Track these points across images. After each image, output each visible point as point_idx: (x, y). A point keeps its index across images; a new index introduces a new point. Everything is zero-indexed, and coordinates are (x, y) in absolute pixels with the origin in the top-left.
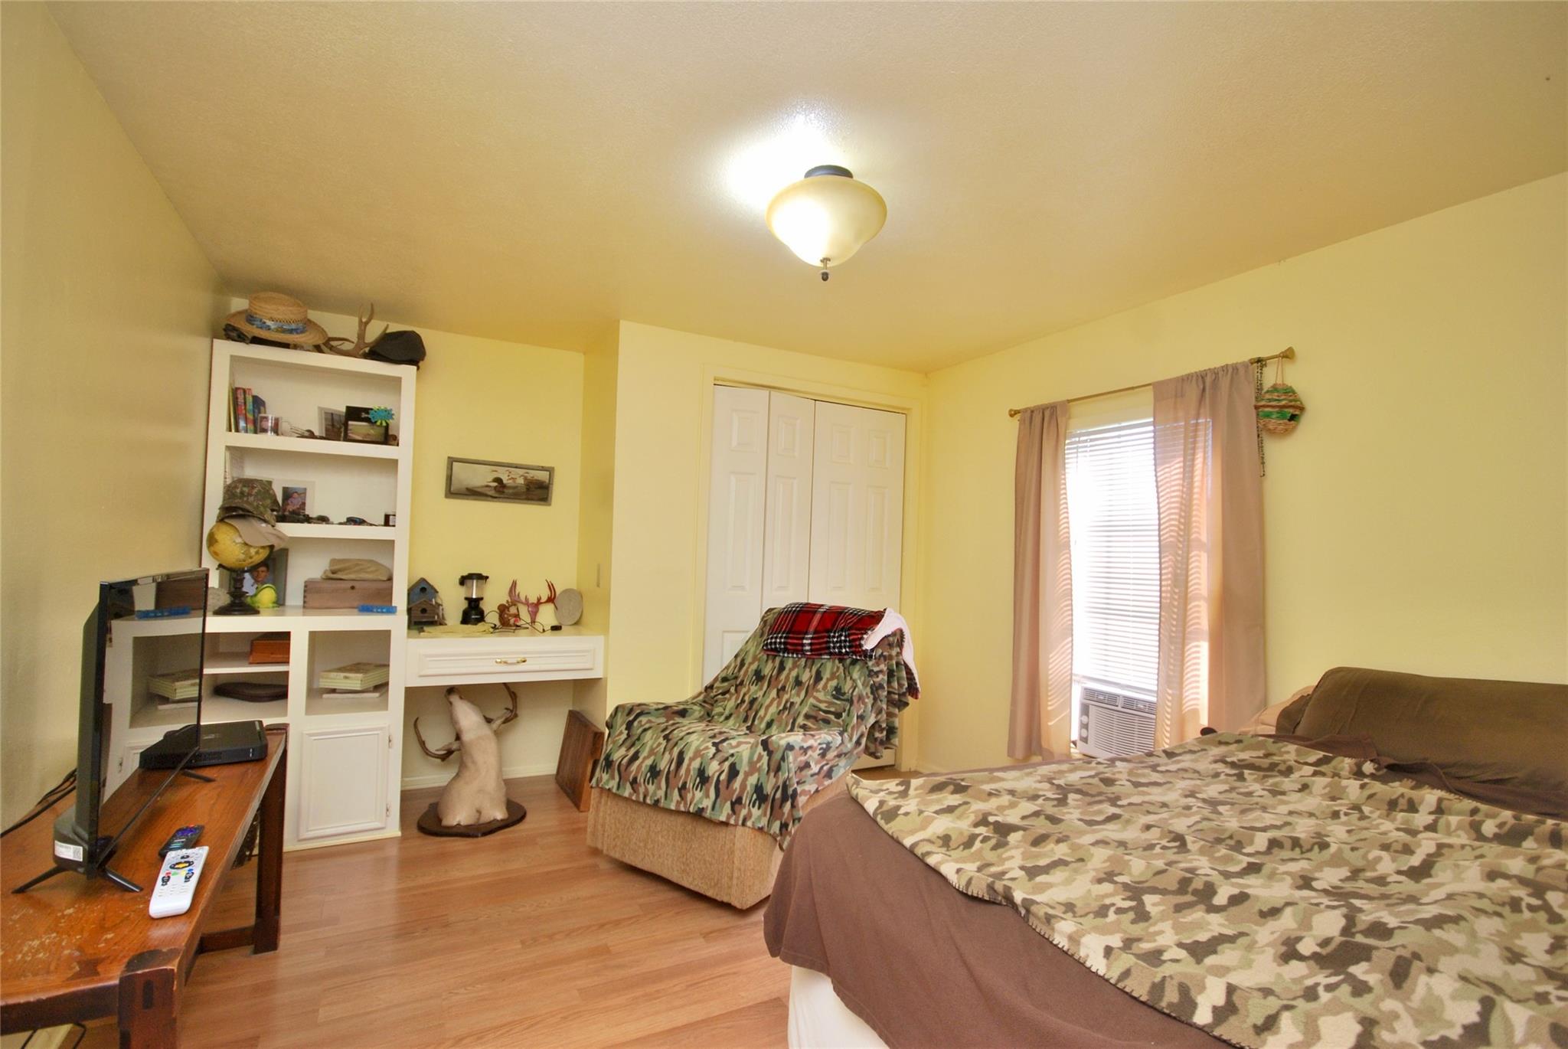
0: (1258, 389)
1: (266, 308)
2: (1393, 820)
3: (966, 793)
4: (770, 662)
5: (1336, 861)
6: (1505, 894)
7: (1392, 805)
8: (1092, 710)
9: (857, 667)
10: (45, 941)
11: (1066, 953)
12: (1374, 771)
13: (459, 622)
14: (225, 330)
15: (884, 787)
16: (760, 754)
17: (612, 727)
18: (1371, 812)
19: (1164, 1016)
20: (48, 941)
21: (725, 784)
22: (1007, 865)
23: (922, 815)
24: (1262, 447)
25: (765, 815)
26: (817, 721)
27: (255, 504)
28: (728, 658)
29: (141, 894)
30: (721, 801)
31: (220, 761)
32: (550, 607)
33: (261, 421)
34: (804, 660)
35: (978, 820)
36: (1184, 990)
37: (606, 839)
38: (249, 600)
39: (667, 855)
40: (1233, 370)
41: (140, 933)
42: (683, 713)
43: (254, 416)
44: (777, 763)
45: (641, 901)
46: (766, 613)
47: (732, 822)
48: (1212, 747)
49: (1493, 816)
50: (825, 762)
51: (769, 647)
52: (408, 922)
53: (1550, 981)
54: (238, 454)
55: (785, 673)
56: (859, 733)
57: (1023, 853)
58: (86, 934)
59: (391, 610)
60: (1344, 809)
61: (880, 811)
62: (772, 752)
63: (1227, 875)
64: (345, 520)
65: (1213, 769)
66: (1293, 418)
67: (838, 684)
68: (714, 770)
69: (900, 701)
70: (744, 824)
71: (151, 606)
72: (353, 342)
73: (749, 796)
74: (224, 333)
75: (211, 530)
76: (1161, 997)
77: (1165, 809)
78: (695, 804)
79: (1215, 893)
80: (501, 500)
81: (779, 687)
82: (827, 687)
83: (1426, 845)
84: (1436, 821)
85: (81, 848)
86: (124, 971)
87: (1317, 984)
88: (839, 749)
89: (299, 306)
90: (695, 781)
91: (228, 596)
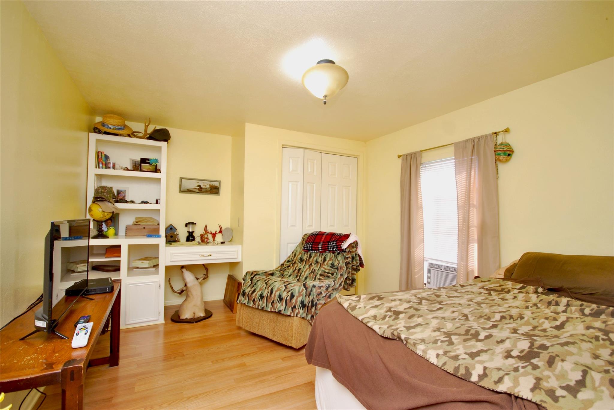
0: (495, 144)
1: (109, 121)
2: (550, 309)
3: (382, 300)
4: (306, 254)
5: (527, 323)
6: (593, 334)
7: (549, 303)
8: (432, 271)
9: (340, 255)
10: (32, 357)
11: (422, 357)
12: (542, 291)
13: (185, 241)
14: (94, 129)
15: (351, 299)
16: (302, 289)
17: (245, 280)
18: (541, 306)
19: (459, 379)
20: (33, 357)
21: (289, 300)
22: (399, 326)
23: (365, 308)
24: (497, 167)
25: (305, 312)
26: (324, 277)
27: (106, 196)
28: (289, 253)
29: (68, 340)
30: (288, 307)
31: (96, 293)
32: (220, 235)
33: (108, 164)
34: (319, 253)
35: (387, 310)
36: (467, 369)
37: (243, 323)
38: (105, 233)
39: (267, 329)
40: (486, 137)
41: (69, 353)
42: (272, 274)
43: (105, 162)
44: (309, 293)
45: (257, 346)
46: (304, 236)
47: (292, 315)
48: (479, 283)
49: (589, 307)
50: (328, 292)
51: (305, 248)
52: (168, 355)
53: (610, 366)
54: (99, 177)
55: (312, 258)
56: (341, 281)
57: (405, 322)
58: (48, 354)
59: (159, 236)
60: (530, 305)
61: (349, 307)
62: (307, 288)
63: (484, 329)
64: (141, 202)
65: (479, 291)
66: (509, 155)
67: (332, 262)
68: (285, 295)
69: (357, 269)
70: (297, 316)
71: (67, 236)
72: (143, 133)
73: (299, 305)
74: (93, 130)
75: (90, 206)
76: (458, 372)
77: (460, 306)
78: (278, 309)
79: (479, 335)
80: (201, 193)
81: (310, 264)
82: (328, 263)
83: (562, 318)
84: (566, 309)
85: (45, 322)
86: (63, 367)
87: (519, 366)
88: (333, 287)
89: (122, 119)
90: (278, 299)
91: (97, 231)
